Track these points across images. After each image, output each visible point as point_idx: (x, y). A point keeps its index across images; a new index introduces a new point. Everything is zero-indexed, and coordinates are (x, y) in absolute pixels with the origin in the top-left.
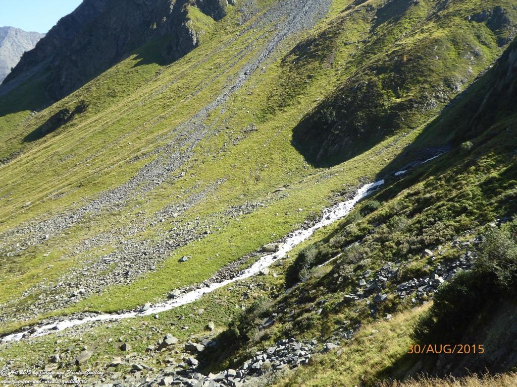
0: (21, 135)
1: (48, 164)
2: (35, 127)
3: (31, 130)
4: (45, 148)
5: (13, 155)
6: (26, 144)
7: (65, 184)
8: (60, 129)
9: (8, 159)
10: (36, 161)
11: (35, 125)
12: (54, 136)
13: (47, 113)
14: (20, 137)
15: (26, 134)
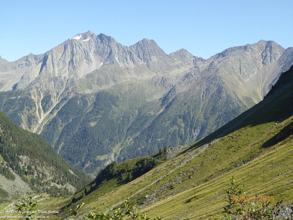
0: (262, 141)
1: (262, 171)
2: (273, 135)
3: (269, 138)
4: (269, 155)
5: (252, 158)
6: (262, 149)
7: (263, 191)
8: (288, 139)
9: (248, 160)
10: (258, 166)
11: (273, 133)
12: (281, 145)
13: (284, 123)
14: (261, 143)
15: (265, 141)
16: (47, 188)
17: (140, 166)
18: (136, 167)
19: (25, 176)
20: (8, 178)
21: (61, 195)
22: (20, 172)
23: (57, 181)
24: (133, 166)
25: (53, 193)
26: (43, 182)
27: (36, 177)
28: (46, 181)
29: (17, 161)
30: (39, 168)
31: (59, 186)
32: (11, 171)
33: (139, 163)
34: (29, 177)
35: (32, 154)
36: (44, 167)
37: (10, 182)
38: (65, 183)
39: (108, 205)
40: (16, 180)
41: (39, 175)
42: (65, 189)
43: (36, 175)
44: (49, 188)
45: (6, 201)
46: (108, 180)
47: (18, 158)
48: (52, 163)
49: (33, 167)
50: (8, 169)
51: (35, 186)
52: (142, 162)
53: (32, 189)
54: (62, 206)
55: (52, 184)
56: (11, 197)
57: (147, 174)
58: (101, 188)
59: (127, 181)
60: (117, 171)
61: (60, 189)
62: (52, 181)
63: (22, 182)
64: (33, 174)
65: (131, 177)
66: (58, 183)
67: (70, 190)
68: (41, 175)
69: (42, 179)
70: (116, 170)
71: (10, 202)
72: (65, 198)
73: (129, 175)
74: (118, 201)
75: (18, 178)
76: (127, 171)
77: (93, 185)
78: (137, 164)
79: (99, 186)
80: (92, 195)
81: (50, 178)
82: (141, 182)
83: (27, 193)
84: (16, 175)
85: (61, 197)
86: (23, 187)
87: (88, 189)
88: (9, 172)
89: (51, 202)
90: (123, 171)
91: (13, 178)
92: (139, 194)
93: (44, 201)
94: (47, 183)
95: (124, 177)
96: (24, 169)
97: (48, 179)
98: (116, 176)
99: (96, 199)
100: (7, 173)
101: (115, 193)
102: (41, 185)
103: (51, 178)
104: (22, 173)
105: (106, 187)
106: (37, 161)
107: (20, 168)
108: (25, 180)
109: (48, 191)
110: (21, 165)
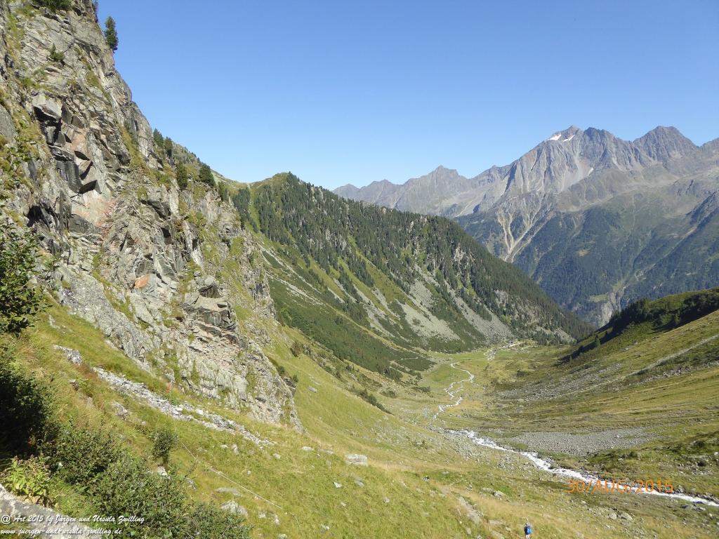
16: (532, 334)
17: (693, 304)
18: (685, 306)
19: (503, 316)
20: (484, 318)
21: (552, 343)
22: (498, 312)
23: (544, 325)
24: (679, 304)
25: (541, 340)
26: (526, 325)
27: (517, 318)
28: (530, 324)
29: (492, 297)
30: (520, 307)
31: (548, 332)
32: (487, 309)
33: (690, 300)
34: (508, 318)
35: (511, 289)
36: (526, 306)
37: (485, 323)
38: (555, 328)
39: (647, 358)
40: (493, 321)
41: (520, 316)
42: (556, 335)
43: (517, 316)
44: (534, 333)
45: (484, 345)
46: (637, 323)
47: (494, 293)
48: (537, 301)
49: (513, 306)
50: (482, 306)
51: (517, 329)
52: (696, 298)
53: (514, 333)
54: (562, 357)
55: (539, 329)
56: (488, 341)
57: (710, 316)
58: (625, 334)
59: (671, 326)
60: (651, 312)
61: (549, 336)
62: (538, 324)
63: (500, 323)
64: (513, 314)
65: (677, 320)
66: (546, 328)
67: (562, 338)
68: (523, 316)
69: (525, 322)
70: (650, 310)
71: (488, 347)
72: (558, 348)
73: (673, 318)
74: (666, 353)
75: (494, 317)
76: (670, 312)
77: (610, 330)
78: (686, 302)
79: (623, 331)
80: (612, 343)
81: (535, 320)
82: (704, 327)
83: (508, 338)
84: (492, 314)
85: (552, 346)
86: (502, 330)
87: (602, 335)
88: (484, 311)
89: (542, 351)
90: (662, 312)
91: (489, 318)
92: (706, 345)
93: (530, 349)
94: (531, 327)
95: (665, 320)
96: (502, 307)
97: (533, 321)
98: (649, 318)
99: (620, 348)
100: (482, 312)
101: (653, 343)
102: (524, 329)
103: (537, 321)
104: (500, 312)
105: (635, 333)
106: (518, 299)
107: (496, 306)
108: (504, 322)
109: (533, 338)
110: (499, 303)
